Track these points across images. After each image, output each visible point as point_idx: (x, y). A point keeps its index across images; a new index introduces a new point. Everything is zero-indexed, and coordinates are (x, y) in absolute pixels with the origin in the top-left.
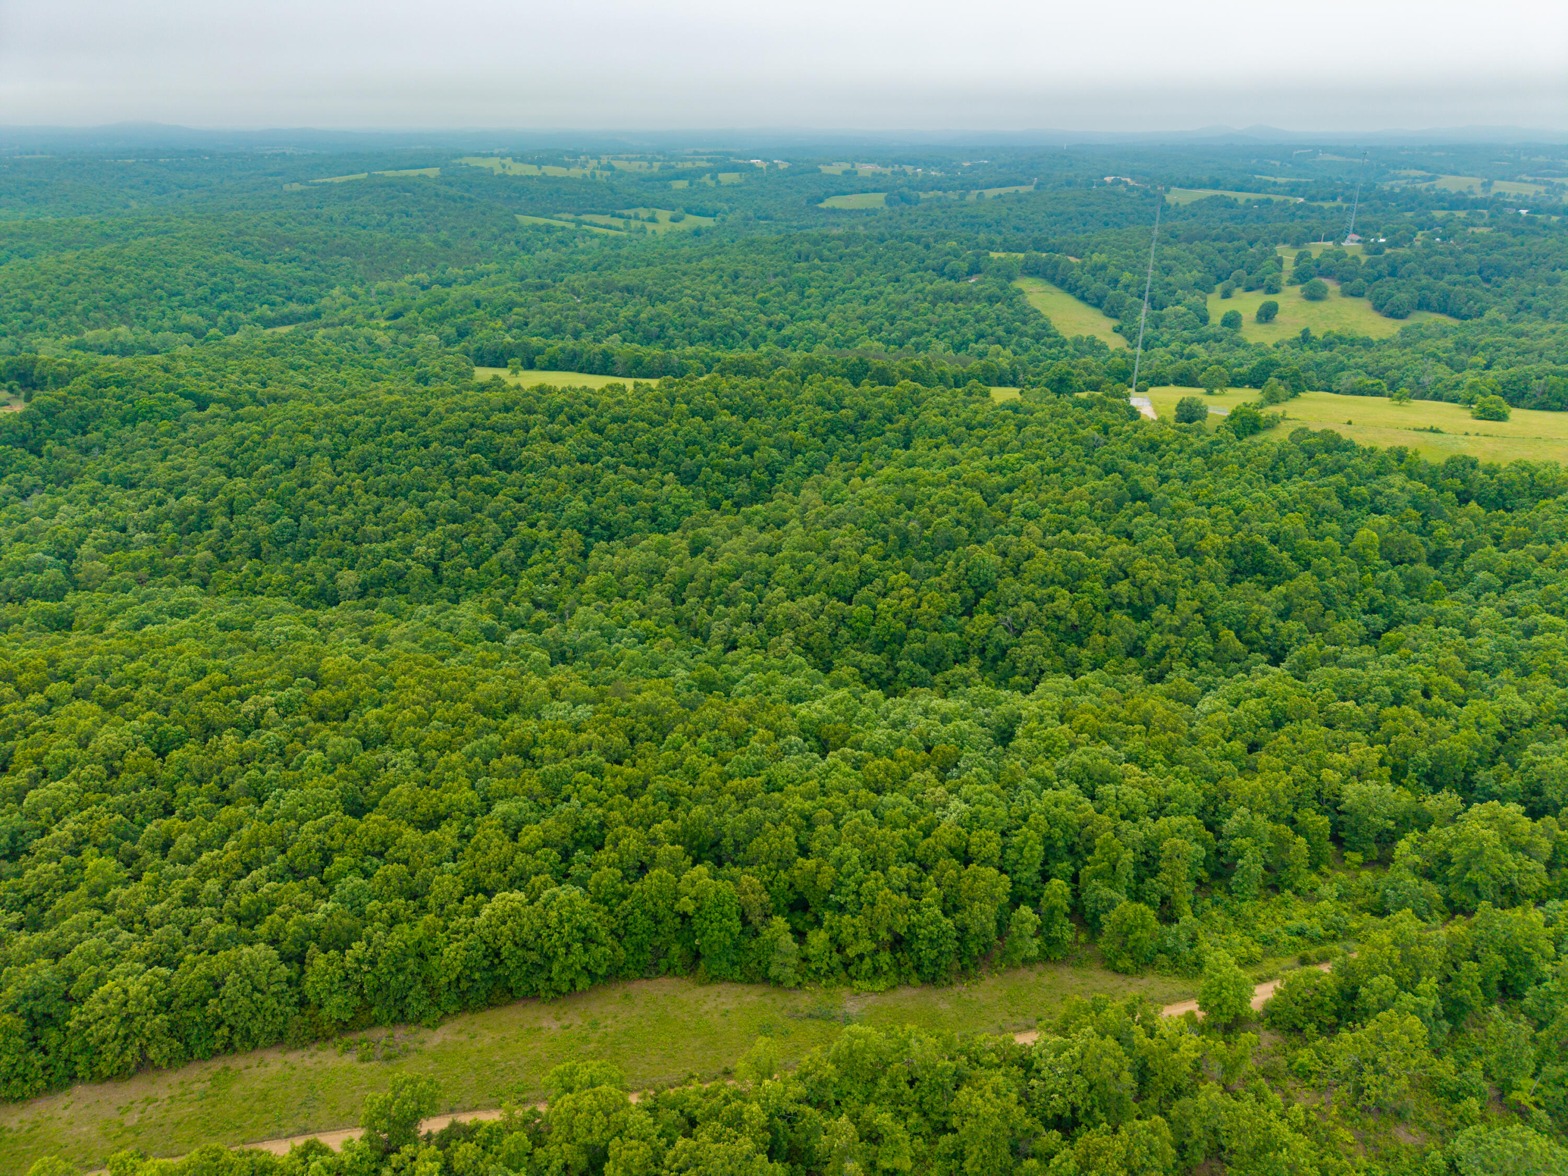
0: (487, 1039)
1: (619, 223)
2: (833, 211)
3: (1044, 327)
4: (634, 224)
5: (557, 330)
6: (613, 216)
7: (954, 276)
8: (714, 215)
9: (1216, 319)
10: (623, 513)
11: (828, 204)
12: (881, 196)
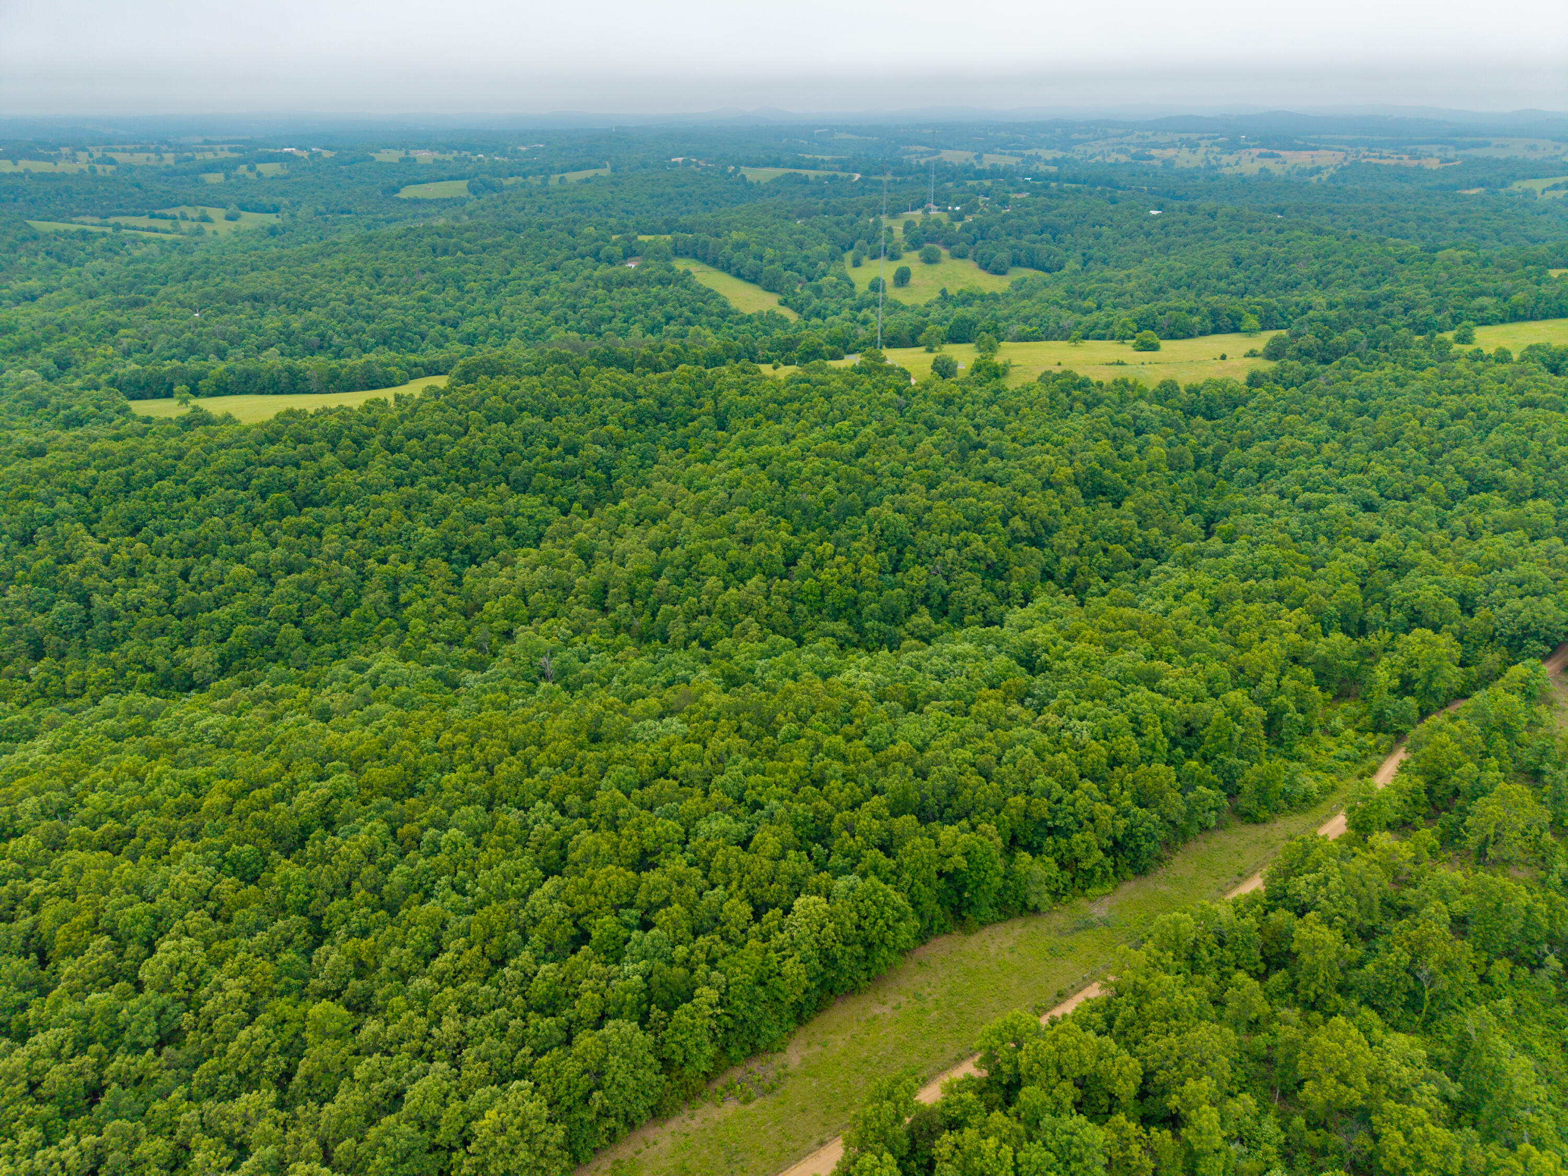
0: (840, 1042)
1: (166, 224)
2: (416, 202)
3: (724, 304)
4: (185, 226)
5: (192, 349)
6: (153, 216)
7: (610, 261)
8: (276, 210)
9: (862, 288)
10: (479, 533)
11: (407, 193)
12: (463, 184)
